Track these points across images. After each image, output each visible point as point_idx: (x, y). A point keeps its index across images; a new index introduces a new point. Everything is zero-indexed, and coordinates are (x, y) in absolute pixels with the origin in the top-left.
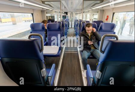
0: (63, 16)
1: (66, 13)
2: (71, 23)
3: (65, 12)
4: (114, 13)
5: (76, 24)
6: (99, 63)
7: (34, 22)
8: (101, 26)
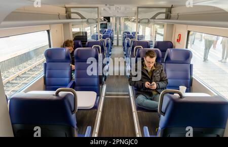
0: (101, 24)
1: (108, 19)
2: (116, 36)
3: (104, 18)
4: (189, 32)
5: (126, 41)
6: (160, 128)
7: (50, 47)
8: (168, 55)
